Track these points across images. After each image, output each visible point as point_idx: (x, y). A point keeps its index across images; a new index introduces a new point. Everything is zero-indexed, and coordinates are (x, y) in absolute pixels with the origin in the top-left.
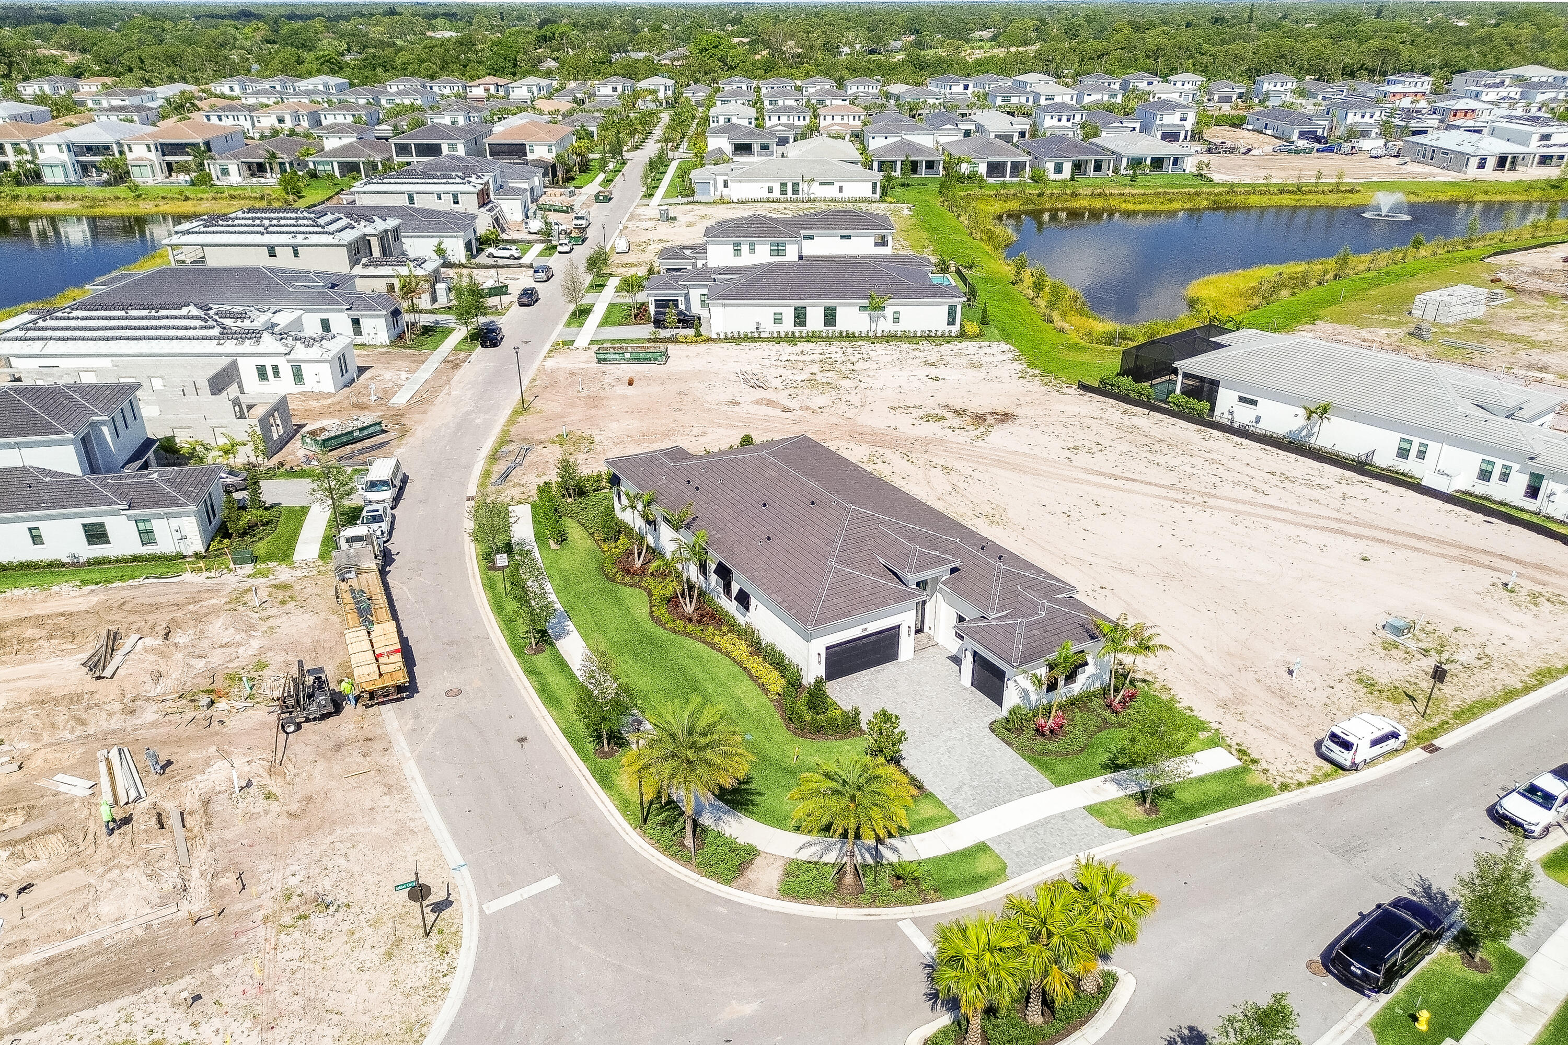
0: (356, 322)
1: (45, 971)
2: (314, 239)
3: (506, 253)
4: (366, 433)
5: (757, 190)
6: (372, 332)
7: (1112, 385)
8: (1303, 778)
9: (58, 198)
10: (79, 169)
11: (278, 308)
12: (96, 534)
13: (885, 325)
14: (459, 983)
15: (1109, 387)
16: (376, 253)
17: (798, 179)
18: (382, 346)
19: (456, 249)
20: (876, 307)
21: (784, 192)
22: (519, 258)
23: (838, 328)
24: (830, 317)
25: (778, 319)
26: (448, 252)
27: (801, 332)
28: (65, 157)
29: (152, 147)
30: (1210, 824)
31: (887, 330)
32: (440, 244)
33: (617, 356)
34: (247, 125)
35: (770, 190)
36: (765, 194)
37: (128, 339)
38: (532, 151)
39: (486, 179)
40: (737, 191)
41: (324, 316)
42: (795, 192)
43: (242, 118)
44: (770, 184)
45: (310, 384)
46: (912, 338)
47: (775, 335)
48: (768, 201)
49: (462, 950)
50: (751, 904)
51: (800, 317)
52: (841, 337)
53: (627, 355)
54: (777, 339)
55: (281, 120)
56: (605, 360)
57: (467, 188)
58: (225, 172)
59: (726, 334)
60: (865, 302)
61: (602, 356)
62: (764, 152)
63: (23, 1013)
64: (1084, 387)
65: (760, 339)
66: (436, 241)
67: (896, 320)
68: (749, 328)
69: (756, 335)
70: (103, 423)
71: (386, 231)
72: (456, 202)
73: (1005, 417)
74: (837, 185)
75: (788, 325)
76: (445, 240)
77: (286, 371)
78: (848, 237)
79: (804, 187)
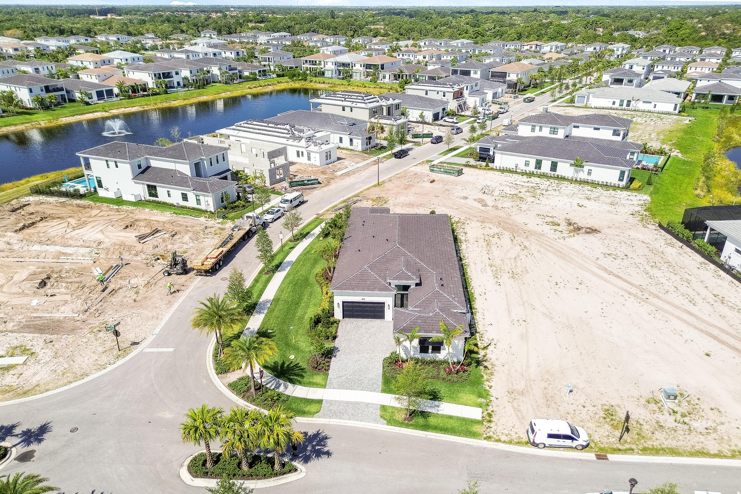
0: (351, 140)
1: (33, 319)
2: (359, 105)
3: (451, 120)
4: (310, 182)
5: (607, 103)
6: (356, 145)
7: (672, 227)
8: (503, 438)
9: (324, 83)
10: (337, 72)
11: (321, 130)
12: (185, 197)
13: (583, 175)
14: (110, 368)
15: (670, 228)
16: (385, 114)
17: (630, 99)
18: (358, 151)
19: (429, 116)
20: (578, 165)
21: (621, 105)
22: (456, 123)
23: (556, 173)
24: (554, 167)
25: (527, 164)
26: (426, 117)
27: (537, 172)
28: (333, 67)
29: (362, 66)
30: (428, 436)
31: (582, 178)
32: (422, 113)
33: (438, 169)
34: (412, 59)
35: (614, 103)
36: (610, 105)
37: (276, 136)
38: (509, 76)
39: (461, 86)
40: (594, 102)
41: (341, 136)
42: (628, 105)
43: (411, 56)
44: (614, 100)
45: (312, 161)
46: (594, 184)
47: (524, 171)
48: (611, 109)
49: (123, 359)
50: (217, 385)
51: (539, 164)
52: (558, 178)
53: (442, 170)
54: (523, 174)
55: (424, 57)
56: (433, 170)
57: (451, 90)
58: (384, 77)
59: (500, 167)
60: (572, 162)
61: (432, 168)
62: (629, 84)
63: (16, 328)
64: (661, 226)
65: (516, 172)
66: (421, 112)
67: (589, 173)
68: (512, 166)
69: (514, 170)
70: (205, 160)
71: (392, 105)
72: (444, 96)
73: (592, 231)
74: (653, 104)
75: (532, 168)
76: (425, 112)
77: (305, 154)
78: (598, 129)
79: (633, 103)
